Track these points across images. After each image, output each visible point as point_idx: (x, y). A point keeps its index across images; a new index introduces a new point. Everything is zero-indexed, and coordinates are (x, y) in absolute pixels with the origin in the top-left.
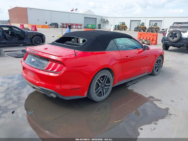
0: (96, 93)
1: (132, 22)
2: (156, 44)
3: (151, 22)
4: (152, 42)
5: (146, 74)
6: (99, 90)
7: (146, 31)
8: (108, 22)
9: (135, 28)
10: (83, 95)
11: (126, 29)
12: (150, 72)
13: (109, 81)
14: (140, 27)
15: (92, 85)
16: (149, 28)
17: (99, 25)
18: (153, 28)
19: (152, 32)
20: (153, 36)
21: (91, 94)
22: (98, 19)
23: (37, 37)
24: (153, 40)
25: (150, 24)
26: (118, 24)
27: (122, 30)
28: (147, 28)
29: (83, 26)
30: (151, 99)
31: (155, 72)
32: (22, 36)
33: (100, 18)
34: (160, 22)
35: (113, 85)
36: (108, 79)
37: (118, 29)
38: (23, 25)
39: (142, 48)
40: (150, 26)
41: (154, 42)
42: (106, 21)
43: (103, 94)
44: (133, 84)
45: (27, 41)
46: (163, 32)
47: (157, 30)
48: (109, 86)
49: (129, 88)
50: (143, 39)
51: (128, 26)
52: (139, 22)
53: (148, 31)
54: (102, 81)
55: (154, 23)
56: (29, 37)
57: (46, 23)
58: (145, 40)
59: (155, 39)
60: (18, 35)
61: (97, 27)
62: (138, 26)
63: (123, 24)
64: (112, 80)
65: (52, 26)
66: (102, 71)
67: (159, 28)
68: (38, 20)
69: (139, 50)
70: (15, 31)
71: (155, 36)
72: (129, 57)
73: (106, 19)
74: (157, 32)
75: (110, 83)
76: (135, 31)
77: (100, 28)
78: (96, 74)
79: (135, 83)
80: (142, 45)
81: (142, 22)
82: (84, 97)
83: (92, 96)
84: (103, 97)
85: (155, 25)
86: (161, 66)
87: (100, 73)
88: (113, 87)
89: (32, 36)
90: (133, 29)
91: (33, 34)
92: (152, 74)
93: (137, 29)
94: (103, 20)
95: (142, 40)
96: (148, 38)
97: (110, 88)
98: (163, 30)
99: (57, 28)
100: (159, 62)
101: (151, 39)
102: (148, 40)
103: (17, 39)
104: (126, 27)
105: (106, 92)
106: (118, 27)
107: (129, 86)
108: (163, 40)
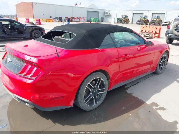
0: (86, 101)
1: (134, 15)
2: (159, 37)
3: (154, 15)
4: (155, 35)
5: (149, 73)
6: (90, 97)
7: (149, 24)
8: (111, 15)
9: (137, 21)
10: (69, 105)
11: (128, 22)
12: (153, 71)
13: (102, 85)
14: (142, 20)
15: (80, 91)
16: (152, 21)
17: (102, 19)
18: (156, 21)
19: (154, 25)
20: (156, 29)
21: (80, 103)
22: (101, 12)
23: (36, 31)
24: (155, 33)
25: (152, 17)
26: (120, 17)
27: (124, 23)
28: (149, 21)
29: (86, 20)
30: (154, 107)
31: (159, 70)
32: (21, 30)
33: (103, 12)
34: (163, 15)
35: (109, 88)
36: (102, 82)
37: (121, 22)
38: (28, 19)
39: (145, 43)
40: (153, 19)
41: (157, 35)
42: (108, 14)
43: (96, 101)
44: (133, 86)
45: (27, 35)
46: (166, 24)
47: (160, 23)
48: (103, 91)
49: (128, 91)
50: (146, 33)
51: (130, 19)
52: (141, 15)
53: (150, 24)
54: (94, 86)
55: (157, 16)
56: (28, 31)
57: (51, 17)
58: (147, 34)
59: (158, 32)
60: (17, 29)
61: (100, 20)
62: (140, 19)
63: (126, 17)
64: (107, 83)
65: (56, 20)
66: (94, 74)
67: (162, 21)
68: (43, 14)
69: (141, 46)
70: (15, 24)
71: (158, 29)
72: (129, 55)
73: (109, 13)
74: (159, 25)
75: (104, 87)
76: (137, 24)
77: (102, 21)
78: (85, 78)
79: (135, 85)
80: (144, 40)
81: (144, 15)
82: (70, 107)
83: (81, 105)
84: (95, 105)
85: (157, 18)
86: (166, 64)
87: (90, 76)
88: (108, 92)
89: (31, 30)
90: (135, 22)
91: (32, 27)
92: (156, 73)
93: (140, 22)
94: (105, 13)
95: (144, 33)
96: (151, 32)
97: (105, 93)
98: (166, 22)
99: (61, 21)
100: (163, 59)
101: (154, 32)
102: (150, 33)
103: (17, 33)
104: (129, 20)
105: (99, 99)
106: (121, 21)
107: (128, 88)
108: (167, 33)
